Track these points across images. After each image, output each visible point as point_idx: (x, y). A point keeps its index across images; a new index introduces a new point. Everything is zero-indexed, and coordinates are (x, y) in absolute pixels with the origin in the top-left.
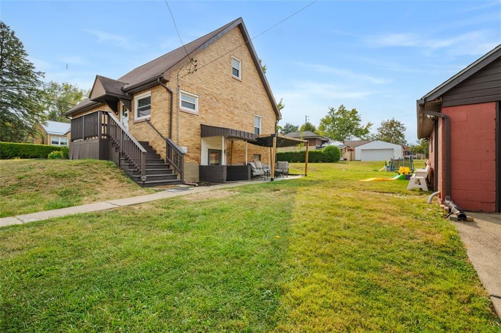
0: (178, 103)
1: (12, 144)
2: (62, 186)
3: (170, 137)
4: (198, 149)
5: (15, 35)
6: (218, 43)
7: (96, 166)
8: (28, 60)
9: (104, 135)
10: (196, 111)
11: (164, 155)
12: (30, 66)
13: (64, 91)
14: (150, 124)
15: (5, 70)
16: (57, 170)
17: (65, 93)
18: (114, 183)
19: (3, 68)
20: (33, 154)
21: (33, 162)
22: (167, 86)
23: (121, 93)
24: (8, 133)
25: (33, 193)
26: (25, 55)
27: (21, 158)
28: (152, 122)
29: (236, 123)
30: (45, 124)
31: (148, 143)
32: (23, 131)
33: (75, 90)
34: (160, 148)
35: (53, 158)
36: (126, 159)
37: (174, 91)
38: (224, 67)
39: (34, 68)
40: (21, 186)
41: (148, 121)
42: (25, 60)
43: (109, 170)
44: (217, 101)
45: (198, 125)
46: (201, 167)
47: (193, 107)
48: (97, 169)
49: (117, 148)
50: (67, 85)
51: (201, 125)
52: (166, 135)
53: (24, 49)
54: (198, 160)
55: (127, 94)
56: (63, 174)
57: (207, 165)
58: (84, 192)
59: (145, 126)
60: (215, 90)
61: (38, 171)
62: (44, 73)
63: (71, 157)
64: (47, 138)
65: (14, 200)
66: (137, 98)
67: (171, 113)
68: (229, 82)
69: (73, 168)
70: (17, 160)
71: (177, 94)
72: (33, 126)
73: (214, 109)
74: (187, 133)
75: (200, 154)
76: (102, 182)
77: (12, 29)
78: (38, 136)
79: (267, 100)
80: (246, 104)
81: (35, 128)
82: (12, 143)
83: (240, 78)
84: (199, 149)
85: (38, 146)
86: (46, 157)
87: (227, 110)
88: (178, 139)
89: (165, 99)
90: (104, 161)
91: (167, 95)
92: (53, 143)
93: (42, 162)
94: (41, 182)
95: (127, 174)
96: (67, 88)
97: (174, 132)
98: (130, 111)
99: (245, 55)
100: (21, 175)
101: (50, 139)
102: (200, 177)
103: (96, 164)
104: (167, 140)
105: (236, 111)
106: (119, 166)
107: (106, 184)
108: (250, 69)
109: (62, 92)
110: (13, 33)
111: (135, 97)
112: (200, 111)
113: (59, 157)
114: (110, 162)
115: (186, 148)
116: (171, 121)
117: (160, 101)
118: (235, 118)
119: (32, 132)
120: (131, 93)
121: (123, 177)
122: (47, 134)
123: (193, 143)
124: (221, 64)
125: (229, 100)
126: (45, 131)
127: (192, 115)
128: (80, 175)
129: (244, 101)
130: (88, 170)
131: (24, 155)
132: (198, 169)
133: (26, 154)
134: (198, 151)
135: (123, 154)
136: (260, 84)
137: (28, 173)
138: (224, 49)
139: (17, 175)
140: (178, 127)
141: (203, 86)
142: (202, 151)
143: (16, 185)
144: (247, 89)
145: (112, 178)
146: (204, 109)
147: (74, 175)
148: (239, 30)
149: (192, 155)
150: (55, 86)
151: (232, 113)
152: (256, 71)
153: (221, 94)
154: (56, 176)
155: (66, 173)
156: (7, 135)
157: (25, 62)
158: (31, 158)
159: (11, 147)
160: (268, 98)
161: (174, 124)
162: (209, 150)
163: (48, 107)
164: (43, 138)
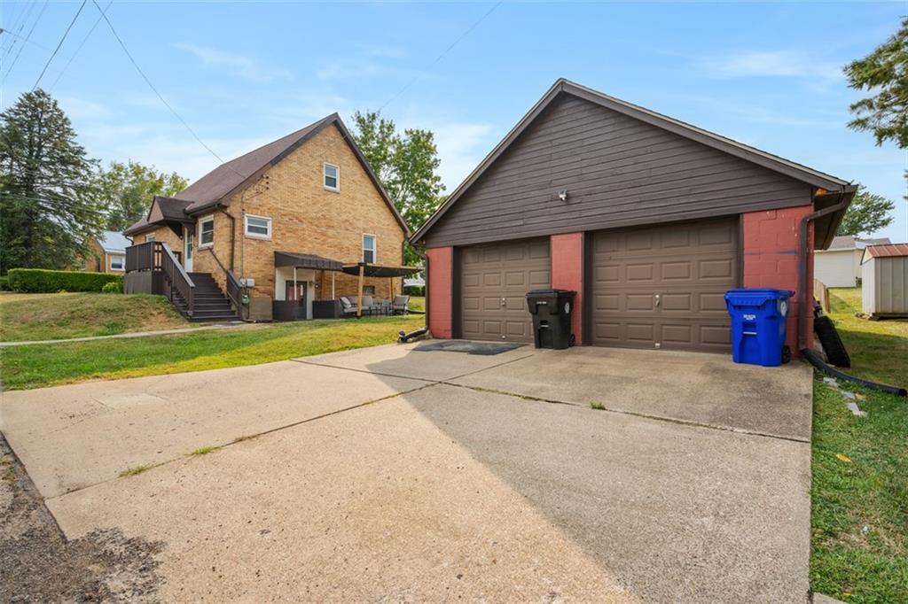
0: (242, 229)
1: (57, 273)
2: (109, 319)
3: (232, 268)
4: (271, 280)
5: (58, 106)
6: (302, 151)
7: (146, 301)
8: (76, 144)
9: (158, 267)
10: (269, 236)
11: (224, 289)
12: (80, 151)
13: (134, 178)
14: (212, 253)
15: (44, 159)
16: (106, 305)
17: (135, 181)
18: (162, 318)
19: (42, 156)
20: (84, 285)
21: (84, 296)
22: (228, 211)
23: (182, 216)
24: (48, 253)
25: (84, 325)
26: (73, 135)
27: (69, 291)
28: (215, 250)
29: (331, 247)
30: (101, 238)
31: (210, 274)
32: (69, 251)
33: (151, 175)
34: (221, 280)
35: (107, 291)
36: (178, 294)
37: (236, 215)
38: (311, 179)
39: (85, 154)
40: (74, 319)
41: (210, 249)
42: (73, 143)
43: (158, 305)
44: (301, 221)
45: (272, 254)
46: (275, 304)
47: (265, 231)
48: (146, 304)
49: (170, 282)
50: (138, 167)
51: (275, 252)
52: (227, 267)
53: (71, 127)
54: (272, 294)
55: (189, 217)
56: (111, 308)
57: (284, 299)
58: (130, 325)
59: (208, 254)
60: (296, 209)
61: (88, 305)
62: (100, 161)
63: (125, 292)
64: (104, 259)
65: (68, 330)
66: (202, 221)
67: (233, 242)
68: (319, 195)
69: (122, 303)
70: (63, 294)
71: (242, 219)
72: (84, 242)
73: (295, 231)
74: (255, 263)
75: (274, 287)
76: (149, 316)
77: (53, 97)
78: (91, 257)
79: (385, 213)
80: (347, 221)
81: (87, 245)
82: (57, 271)
83: (337, 189)
84: (273, 280)
85: (90, 275)
86: (100, 291)
87: (316, 232)
88: (242, 270)
89: (226, 226)
90: (156, 296)
91: (227, 222)
92: (114, 266)
93: (93, 297)
94: (91, 315)
95: (176, 309)
96: (138, 171)
97: (237, 263)
98: (195, 236)
99: (346, 158)
100: (74, 309)
101: (109, 260)
102: (274, 314)
103: (147, 299)
104: (227, 273)
105: (331, 232)
106: (171, 300)
107: (153, 319)
108: (355, 175)
109: (130, 180)
110: (55, 104)
111: (199, 220)
112: (274, 236)
113: (113, 290)
114: (163, 297)
115: (253, 280)
116: (233, 250)
117: (221, 228)
118: (330, 240)
119: (82, 251)
120: (193, 217)
121: (171, 312)
122: (105, 253)
123: (263, 274)
124: (305, 176)
125: (318, 219)
126: (102, 249)
127: (261, 241)
128: (128, 309)
129: (344, 217)
130: (137, 305)
131: (72, 287)
132: (271, 304)
133: (75, 285)
134: (270, 283)
135: (175, 288)
136: (373, 193)
137: (80, 308)
138: (311, 156)
139: (70, 309)
140: (242, 256)
141: (279, 206)
142: (277, 283)
143: (70, 318)
144: (351, 202)
145: (160, 313)
146: (279, 233)
147: (123, 310)
148: (335, 128)
149: (262, 288)
150: (119, 168)
151: (323, 234)
152: (366, 176)
153: (306, 212)
154: (104, 310)
155: (115, 307)
156: (47, 256)
157: (72, 146)
158: (82, 291)
159: (56, 276)
160: (387, 209)
161: (237, 253)
162: (287, 282)
163: (107, 205)
164: (98, 259)
